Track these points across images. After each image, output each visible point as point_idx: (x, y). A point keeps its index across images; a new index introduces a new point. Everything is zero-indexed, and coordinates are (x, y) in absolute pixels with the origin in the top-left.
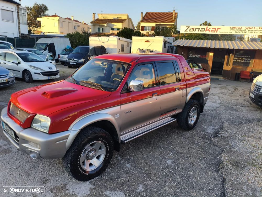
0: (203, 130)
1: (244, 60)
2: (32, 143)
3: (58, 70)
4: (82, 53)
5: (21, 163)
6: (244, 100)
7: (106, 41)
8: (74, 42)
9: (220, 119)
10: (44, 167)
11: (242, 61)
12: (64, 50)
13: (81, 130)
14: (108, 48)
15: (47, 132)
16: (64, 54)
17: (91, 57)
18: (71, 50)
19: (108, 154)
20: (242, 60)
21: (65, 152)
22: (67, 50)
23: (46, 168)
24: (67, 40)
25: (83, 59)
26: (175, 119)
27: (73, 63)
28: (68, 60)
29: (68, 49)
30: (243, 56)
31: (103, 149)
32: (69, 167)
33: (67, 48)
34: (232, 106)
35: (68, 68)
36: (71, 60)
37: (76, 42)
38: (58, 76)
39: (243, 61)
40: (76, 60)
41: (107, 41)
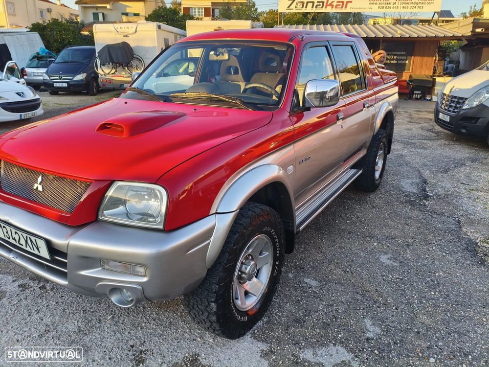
0: (398, 189)
1: (397, 60)
2: (112, 263)
3: (37, 97)
4: (77, 62)
5: (48, 320)
6: (422, 129)
7: (131, 32)
8: (51, 42)
9: (409, 165)
10: (116, 319)
11: (392, 62)
12: (34, 57)
13: (239, 211)
14: (138, 47)
15: (161, 227)
16: (34, 66)
17: (102, 66)
18: (50, 57)
19: (277, 263)
20: (393, 59)
21: (203, 274)
22: (41, 57)
23: (121, 321)
24: (36, 36)
25: (82, 75)
26: (361, 169)
27: (60, 84)
28: (47, 78)
29: (44, 54)
30: (394, 53)
31: (267, 253)
32: (215, 309)
33: (40, 53)
34: (410, 141)
35: (49, 96)
36: (55, 78)
37: (56, 41)
38: (39, 111)
39: (395, 62)
40: (67, 78)
41: (134, 31)
